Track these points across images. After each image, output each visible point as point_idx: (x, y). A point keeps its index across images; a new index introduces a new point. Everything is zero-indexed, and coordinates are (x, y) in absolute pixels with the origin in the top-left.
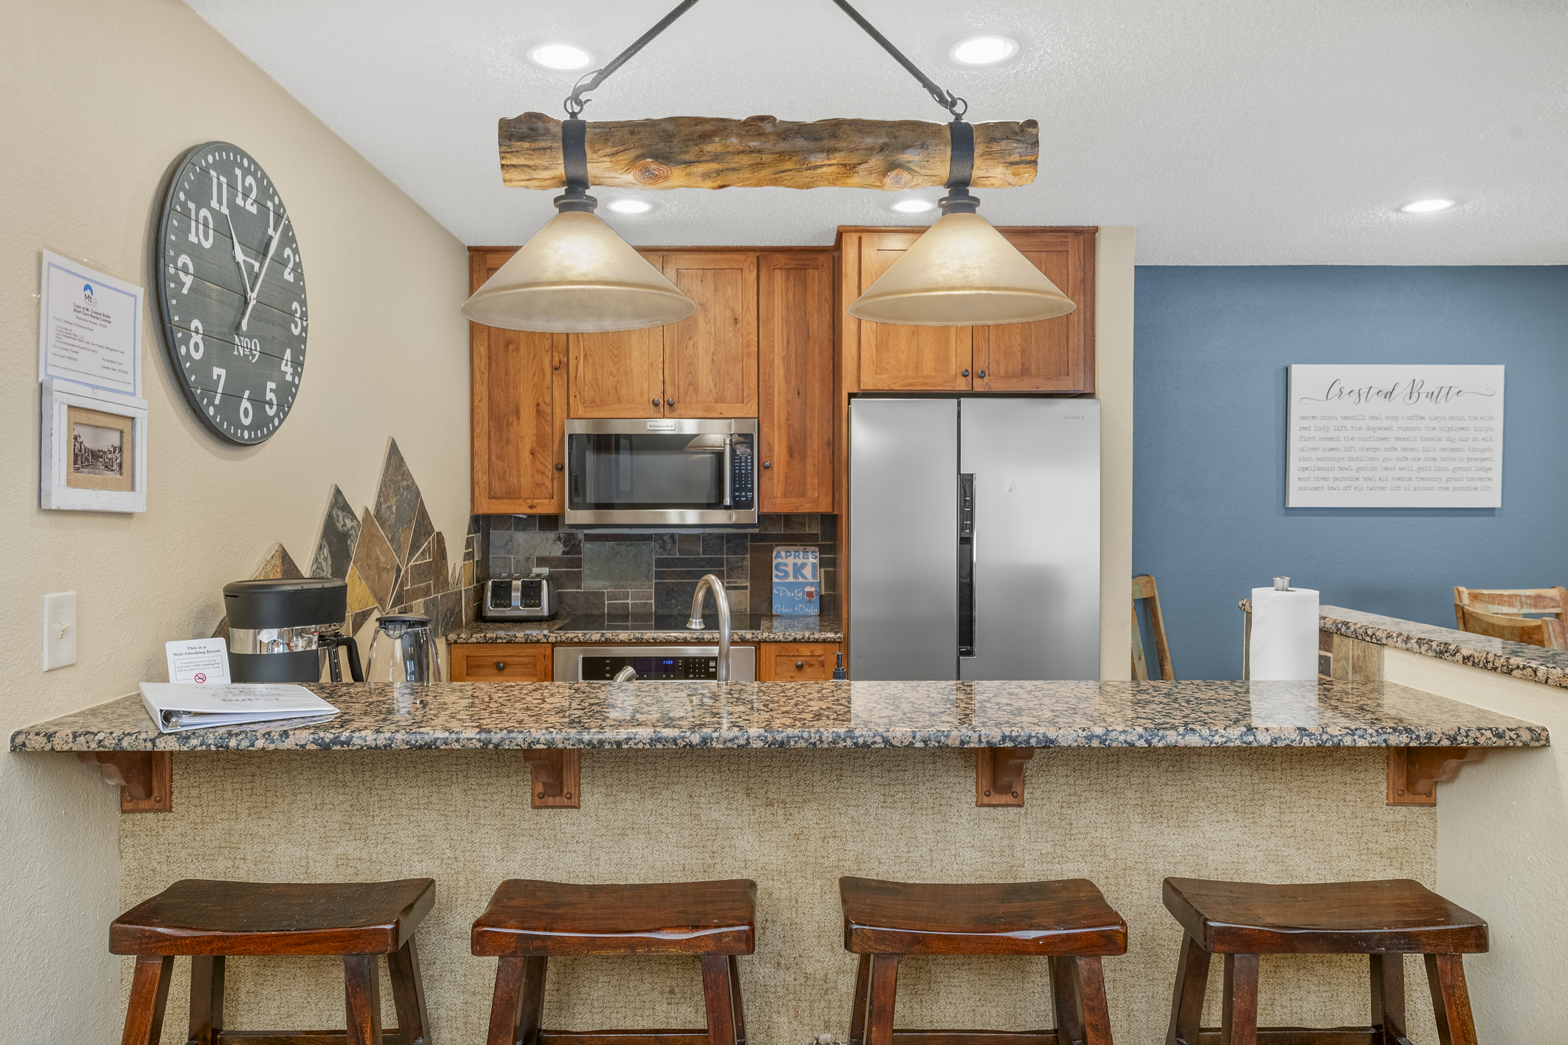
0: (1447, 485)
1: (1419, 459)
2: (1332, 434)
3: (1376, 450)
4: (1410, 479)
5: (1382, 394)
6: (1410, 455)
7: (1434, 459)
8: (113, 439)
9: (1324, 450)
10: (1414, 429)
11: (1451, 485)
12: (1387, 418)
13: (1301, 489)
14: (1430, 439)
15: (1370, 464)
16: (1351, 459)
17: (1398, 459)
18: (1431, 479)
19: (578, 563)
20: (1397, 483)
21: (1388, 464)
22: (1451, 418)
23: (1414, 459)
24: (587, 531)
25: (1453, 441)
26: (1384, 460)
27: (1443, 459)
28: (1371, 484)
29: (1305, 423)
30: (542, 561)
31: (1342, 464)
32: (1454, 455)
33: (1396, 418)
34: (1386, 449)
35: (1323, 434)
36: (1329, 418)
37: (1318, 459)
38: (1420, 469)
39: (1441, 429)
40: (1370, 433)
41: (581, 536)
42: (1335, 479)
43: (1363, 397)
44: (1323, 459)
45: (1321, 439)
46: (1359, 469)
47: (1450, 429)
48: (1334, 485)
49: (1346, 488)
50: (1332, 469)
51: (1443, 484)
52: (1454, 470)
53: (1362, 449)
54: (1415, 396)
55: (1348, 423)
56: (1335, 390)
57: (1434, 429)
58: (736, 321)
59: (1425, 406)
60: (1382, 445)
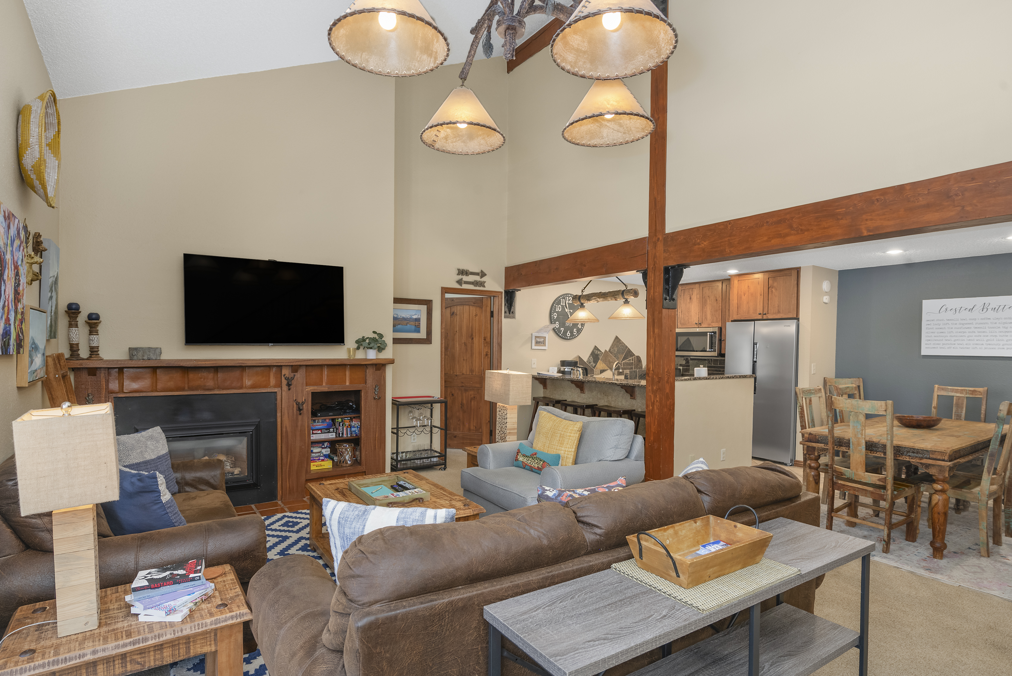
0: (1003, 347)
1: (987, 336)
2: (941, 326)
3: (964, 332)
4: (982, 344)
5: (967, 310)
6: (982, 334)
7: (996, 336)
8: (543, 340)
9: (938, 333)
10: (985, 323)
11: (1005, 347)
12: (970, 319)
13: (927, 348)
14: (993, 328)
15: (961, 338)
16: (951, 336)
17: (975, 336)
18: (994, 344)
19: (689, 366)
20: (976, 346)
21: (970, 338)
22: (1005, 318)
23: (984, 336)
24: (691, 357)
25: (1007, 328)
26: (968, 337)
27: (1000, 336)
28: (962, 346)
29: (929, 323)
30: (681, 365)
31: (946, 338)
32: (1007, 334)
33: (975, 319)
34: (969, 332)
35: (938, 327)
36: (940, 320)
37: (935, 336)
38: (987, 340)
39: (1000, 323)
40: (962, 326)
41: (689, 359)
42: (943, 344)
43: (957, 311)
44: (937, 336)
45: (936, 328)
46: (955, 340)
47: (1004, 323)
48: (943, 346)
49: (949, 348)
50: (942, 340)
51: (1001, 347)
52: (1007, 341)
53: (957, 332)
54: (985, 310)
55: (950, 322)
56: (944, 309)
57: (996, 323)
58: (717, 300)
59: (990, 314)
60: (967, 330)
